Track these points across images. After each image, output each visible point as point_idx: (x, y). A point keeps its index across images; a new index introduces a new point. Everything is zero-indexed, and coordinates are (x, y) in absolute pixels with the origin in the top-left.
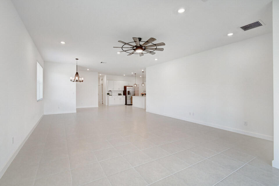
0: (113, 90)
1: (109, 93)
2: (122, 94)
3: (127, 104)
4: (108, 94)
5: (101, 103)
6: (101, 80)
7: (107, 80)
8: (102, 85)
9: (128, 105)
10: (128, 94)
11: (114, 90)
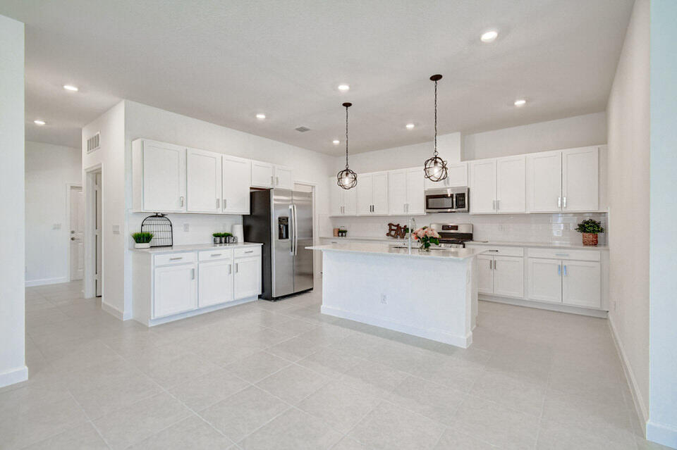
0: (183, 210)
1: (146, 229)
2: (239, 232)
3: (274, 295)
4: (142, 238)
5: (89, 293)
6: (89, 148)
7: (130, 136)
8: (96, 175)
9: (277, 299)
10: (281, 237)
11: (193, 208)
